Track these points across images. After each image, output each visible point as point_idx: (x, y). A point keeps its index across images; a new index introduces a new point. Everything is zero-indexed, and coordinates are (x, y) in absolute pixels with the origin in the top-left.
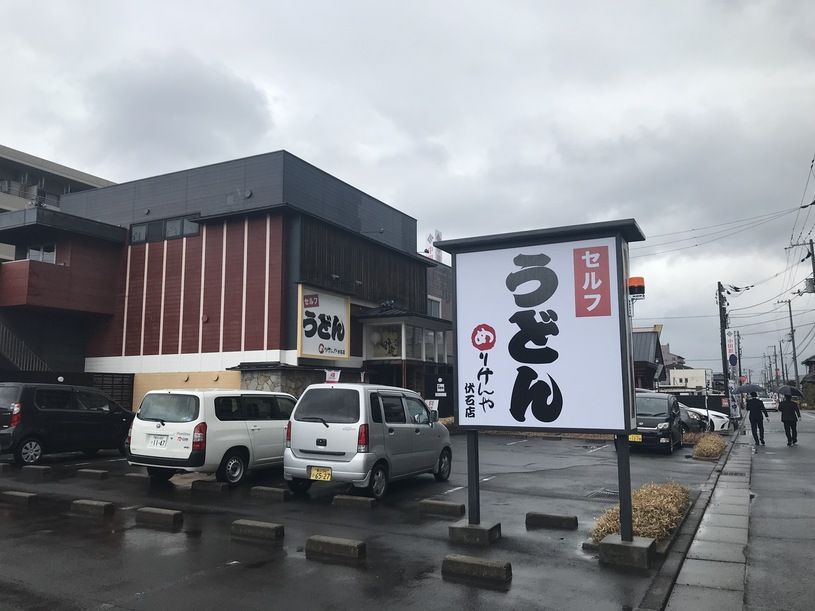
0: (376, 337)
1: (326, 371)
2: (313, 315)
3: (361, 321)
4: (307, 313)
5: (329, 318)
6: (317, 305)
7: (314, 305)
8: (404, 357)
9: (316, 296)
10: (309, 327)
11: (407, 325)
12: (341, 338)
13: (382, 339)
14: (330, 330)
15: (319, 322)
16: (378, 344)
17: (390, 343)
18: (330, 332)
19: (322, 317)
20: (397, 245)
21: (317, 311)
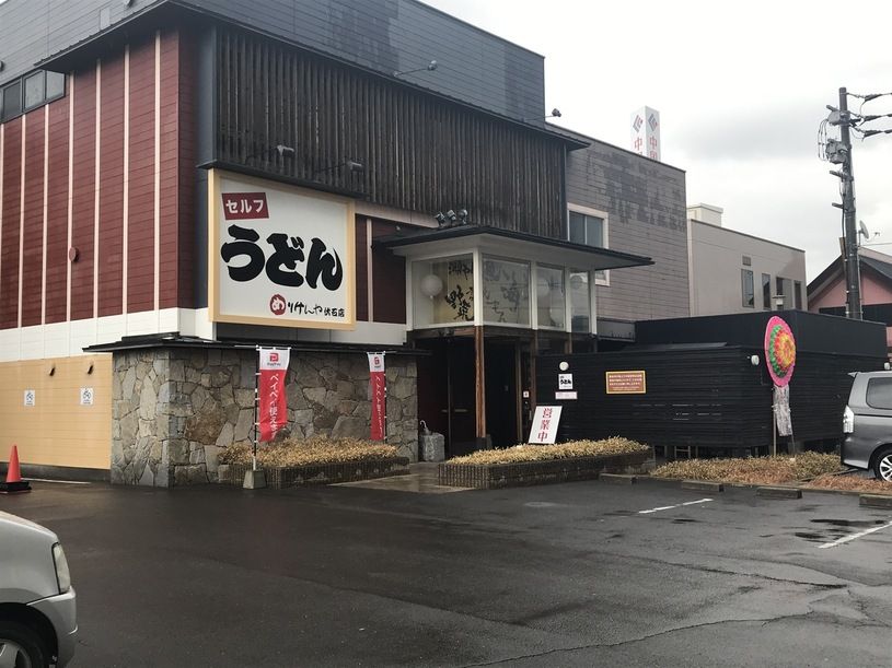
0: (432, 284)
1: (260, 349)
2: (253, 235)
3: (401, 250)
4: (234, 231)
5: (298, 242)
6: (264, 214)
7: (253, 215)
8: (478, 321)
9: (262, 196)
10: (242, 260)
11: (483, 255)
12: (333, 283)
13: (445, 288)
14: (301, 268)
15: (269, 251)
16: (437, 298)
17: (461, 295)
18: (303, 273)
19: (278, 240)
20: (497, 104)
21: (264, 228)
